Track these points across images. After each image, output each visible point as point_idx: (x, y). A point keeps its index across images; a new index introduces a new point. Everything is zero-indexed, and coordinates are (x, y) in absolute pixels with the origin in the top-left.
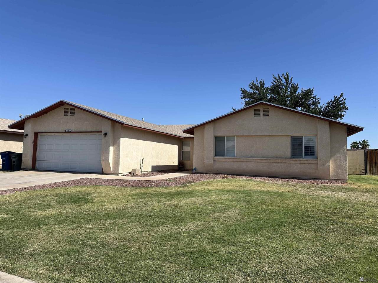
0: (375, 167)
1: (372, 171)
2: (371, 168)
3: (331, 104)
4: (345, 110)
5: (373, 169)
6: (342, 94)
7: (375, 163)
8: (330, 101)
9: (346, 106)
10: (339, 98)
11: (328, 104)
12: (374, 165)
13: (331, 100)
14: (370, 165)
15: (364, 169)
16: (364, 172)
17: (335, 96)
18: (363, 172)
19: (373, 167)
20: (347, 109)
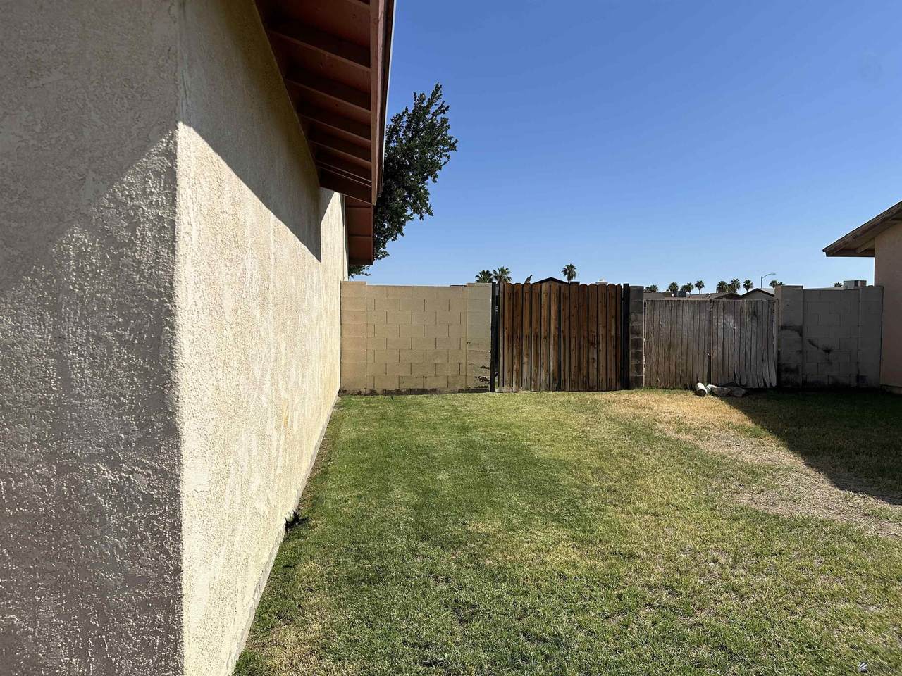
0: (529, 356)
1: (517, 374)
2: (515, 361)
3: (404, 122)
4: (447, 150)
5: (523, 364)
6: (438, 88)
7: (529, 338)
8: (403, 114)
9: (450, 138)
10: (430, 103)
11: (396, 122)
12: (525, 347)
13: (407, 109)
14: (510, 346)
15: (488, 364)
16: (488, 377)
17: (415, 94)
18: (484, 380)
19: (520, 355)
20: (453, 147)
